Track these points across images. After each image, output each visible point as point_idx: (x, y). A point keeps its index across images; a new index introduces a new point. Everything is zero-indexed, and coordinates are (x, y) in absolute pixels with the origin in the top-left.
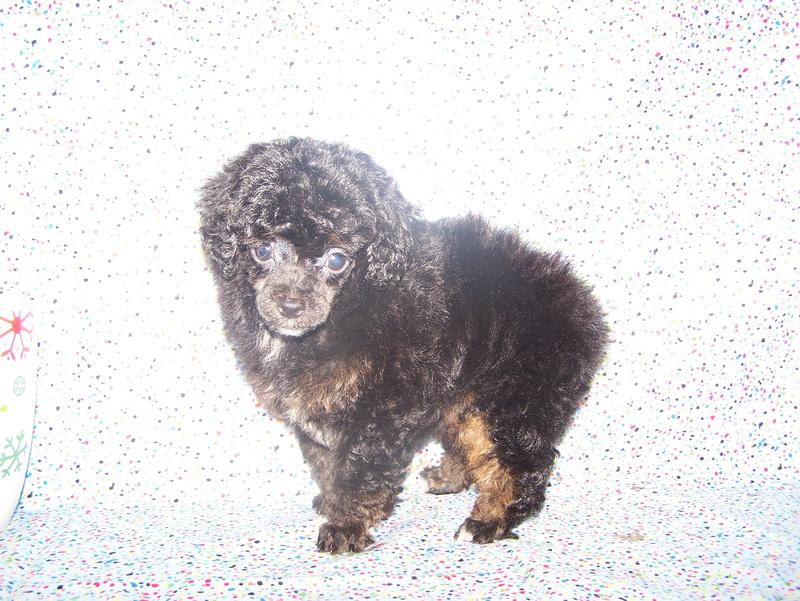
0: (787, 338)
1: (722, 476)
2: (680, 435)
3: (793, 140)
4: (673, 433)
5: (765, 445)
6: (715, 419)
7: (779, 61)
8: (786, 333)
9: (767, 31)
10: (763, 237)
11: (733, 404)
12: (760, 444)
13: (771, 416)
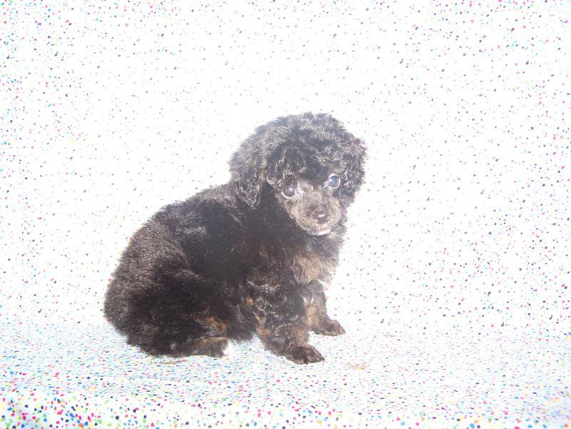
0: (509, 231)
1: (458, 329)
2: (428, 298)
3: (518, 88)
4: (423, 297)
5: (493, 308)
6: (454, 288)
7: (510, 31)
8: (508, 228)
9: (501, 8)
10: (493, 158)
11: (468, 278)
12: (489, 307)
13: (497, 287)
